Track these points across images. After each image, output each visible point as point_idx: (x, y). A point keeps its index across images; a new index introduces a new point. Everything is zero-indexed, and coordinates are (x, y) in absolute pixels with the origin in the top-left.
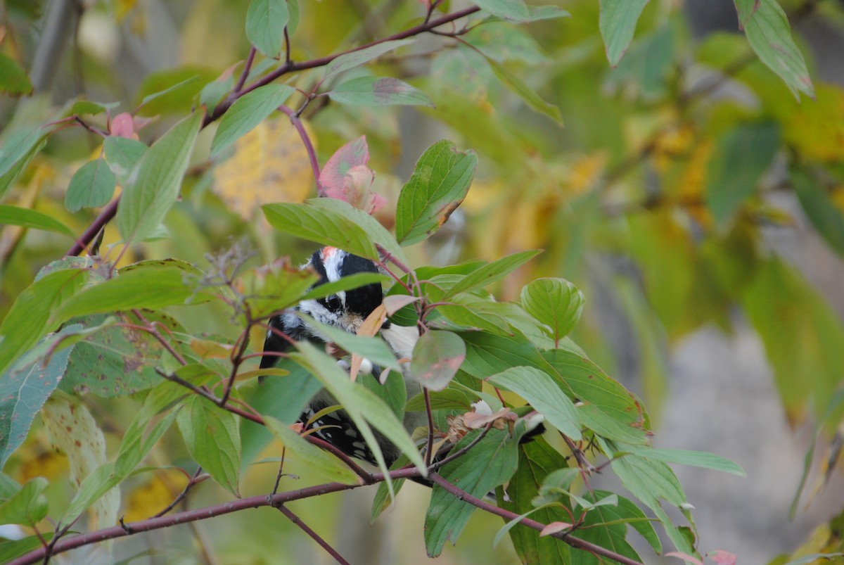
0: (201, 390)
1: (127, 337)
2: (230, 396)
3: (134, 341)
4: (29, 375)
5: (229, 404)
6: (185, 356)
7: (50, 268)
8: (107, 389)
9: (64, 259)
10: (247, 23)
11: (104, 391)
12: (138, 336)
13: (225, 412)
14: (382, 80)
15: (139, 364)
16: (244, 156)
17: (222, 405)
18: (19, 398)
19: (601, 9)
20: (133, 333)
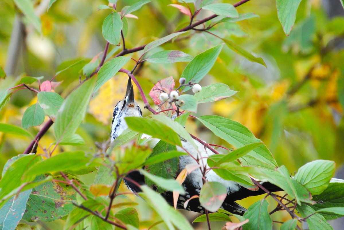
0: (95, 213)
1: (56, 190)
2: (110, 215)
3: (59, 192)
4: (8, 214)
5: (109, 219)
6: (87, 197)
7: (12, 160)
8: (47, 217)
9: (18, 156)
10: (103, 31)
11: (46, 218)
12: (61, 190)
13: (107, 224)
14: (172, 52)
15: (62, 203)
16: (102, 95)
17: (106, 220)
18: (4, 226)
19: (278, 9)
20: (59, 188)
